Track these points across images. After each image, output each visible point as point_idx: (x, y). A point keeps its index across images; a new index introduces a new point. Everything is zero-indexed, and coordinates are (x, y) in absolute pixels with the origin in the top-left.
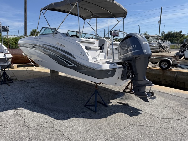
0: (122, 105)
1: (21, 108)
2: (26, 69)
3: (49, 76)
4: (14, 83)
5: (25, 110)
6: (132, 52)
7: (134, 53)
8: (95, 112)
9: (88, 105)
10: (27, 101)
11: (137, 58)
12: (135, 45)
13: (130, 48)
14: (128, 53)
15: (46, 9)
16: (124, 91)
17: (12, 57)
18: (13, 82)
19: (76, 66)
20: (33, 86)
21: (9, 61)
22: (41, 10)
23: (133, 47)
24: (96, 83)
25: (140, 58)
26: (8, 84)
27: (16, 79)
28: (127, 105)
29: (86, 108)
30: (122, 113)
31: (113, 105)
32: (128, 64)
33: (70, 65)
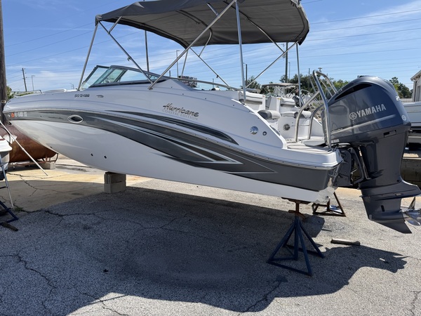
0: (345, 246)
1: (112, 295)
2: (18, 179)
5: (129, 298)
6: (377, 120)
7: (381, 122)
9: (278, 260)
10: (107, 268)
11: (388, 133)
12: (382, 105)
13: (368, 111)
18: (16, 219)
19: (239, 163)
20: (84, 223)
21: (5, 160)
22: (98, 21)
23: (378, 108)
25: (394, 133)
27: (19, 210)
28: (357, 245)
29: (277, 267)
30: (368, 268)
31: (326, 248)
32: (351, 149)
33: (215, 162)
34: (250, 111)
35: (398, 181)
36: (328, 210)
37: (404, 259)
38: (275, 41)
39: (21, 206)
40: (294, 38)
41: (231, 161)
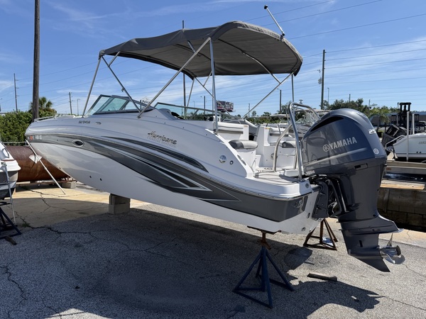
0: (321, 281)
1: (73, 311)
2: (38, 196)
3: (107, 210)
4: (24, 235)
5: (87, 315)
8: (269, 306)
9: (244, 289)
10: (80, 285)
11: (359, 166)
12: (353, 138)
13: (340, 144)
14: (329, 156)
15: (114, 54)
16: (306, 244)
17: (19, 168)
18: (19, 233)
19: (209, 190)
21: (13, 178)
22: (101, 56)
23: (349, 141)
24: (264, 232)
25: (366, 166)
26: (9, 240)
27: (26, 225)
28: (334, 280)
29: (241, 297)
30: (335, 305)
31: (300, 282)
32: (329, 180)
33: (189, 188)
34: (220, 141)
35: (374, 216)
36: (321, 242)
37: (377, 299)
38: (272, 73)
39: (28, 222)
40: (289, 70)
41: (202, 188)
